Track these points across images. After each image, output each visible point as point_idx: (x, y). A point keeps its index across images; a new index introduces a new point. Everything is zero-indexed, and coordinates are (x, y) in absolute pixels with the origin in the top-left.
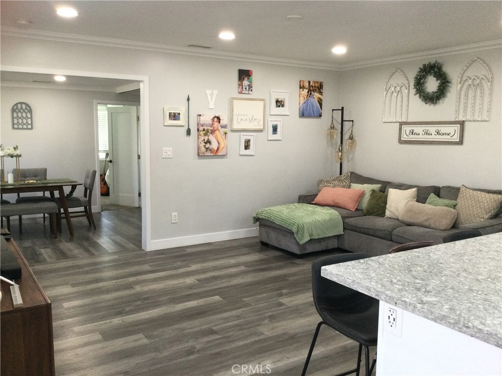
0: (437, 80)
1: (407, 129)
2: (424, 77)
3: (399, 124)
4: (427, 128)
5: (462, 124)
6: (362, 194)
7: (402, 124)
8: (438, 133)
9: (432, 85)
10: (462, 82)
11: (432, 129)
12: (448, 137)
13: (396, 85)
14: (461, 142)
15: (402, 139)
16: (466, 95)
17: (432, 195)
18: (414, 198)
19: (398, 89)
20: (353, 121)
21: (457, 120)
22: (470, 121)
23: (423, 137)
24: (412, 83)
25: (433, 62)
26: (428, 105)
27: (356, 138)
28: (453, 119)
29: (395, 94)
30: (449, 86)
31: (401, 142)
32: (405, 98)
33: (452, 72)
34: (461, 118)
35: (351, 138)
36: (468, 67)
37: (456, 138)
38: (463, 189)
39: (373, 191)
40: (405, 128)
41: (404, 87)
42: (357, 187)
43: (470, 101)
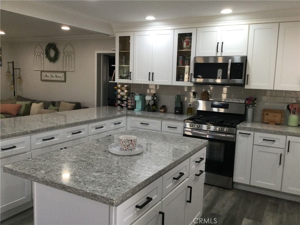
0: (54, 51)
1: (44, 74)
2: (49, 49)
3: (40, 71)
4: (52, 74)
5: (65, 72)
6: (20, 107)
7: (42, 71)
8: (56, 76)
9: (52, 53)
10: (64, 53)
11: (54, 75)
12: (60, 78)
13: (38, 52)
14: (65, 81)
15: (42, 79)
16: (66, 59)
17: (51, 105)
18: (42, 107)
19: (39, 54)
20: (20, 69)
21: (63, 70)
22: (68, 71)
23: (55, 78)
24: (45, 52)
25: (52, 42)
26: (51, 63)
27: (22, 78)
28: (61, 70)
29: (38, 57)
30: (59, 55)
31: (42, 80)
32: (42, 59)
33: (60, 48)
34: (65, 70)
35: (20, 78)
36: (65, 47)
37: (63, 79)
38: (62, 102)
39: (27, 105)
40: (43, 74)
41: (41, 53)
42: (19, 103)
43: (68, 63)
